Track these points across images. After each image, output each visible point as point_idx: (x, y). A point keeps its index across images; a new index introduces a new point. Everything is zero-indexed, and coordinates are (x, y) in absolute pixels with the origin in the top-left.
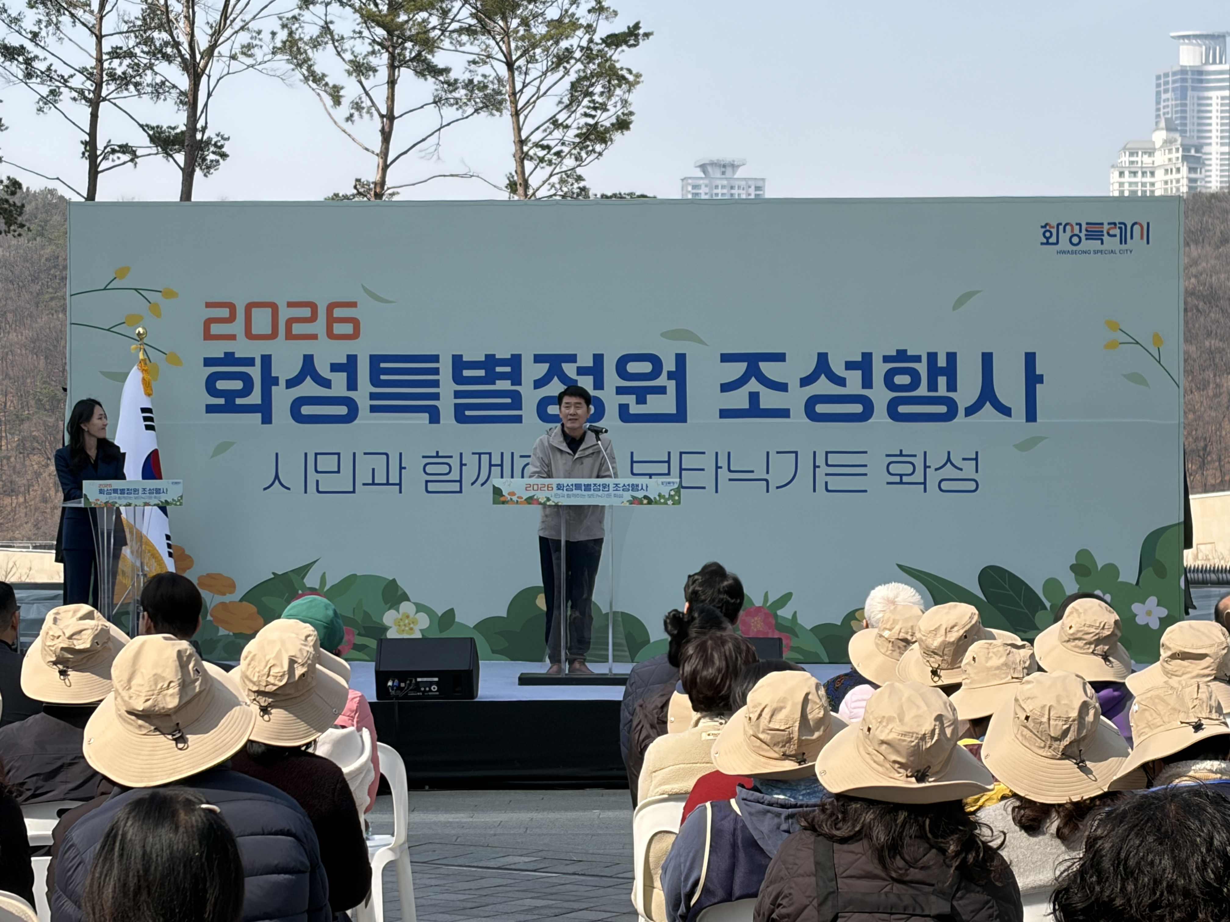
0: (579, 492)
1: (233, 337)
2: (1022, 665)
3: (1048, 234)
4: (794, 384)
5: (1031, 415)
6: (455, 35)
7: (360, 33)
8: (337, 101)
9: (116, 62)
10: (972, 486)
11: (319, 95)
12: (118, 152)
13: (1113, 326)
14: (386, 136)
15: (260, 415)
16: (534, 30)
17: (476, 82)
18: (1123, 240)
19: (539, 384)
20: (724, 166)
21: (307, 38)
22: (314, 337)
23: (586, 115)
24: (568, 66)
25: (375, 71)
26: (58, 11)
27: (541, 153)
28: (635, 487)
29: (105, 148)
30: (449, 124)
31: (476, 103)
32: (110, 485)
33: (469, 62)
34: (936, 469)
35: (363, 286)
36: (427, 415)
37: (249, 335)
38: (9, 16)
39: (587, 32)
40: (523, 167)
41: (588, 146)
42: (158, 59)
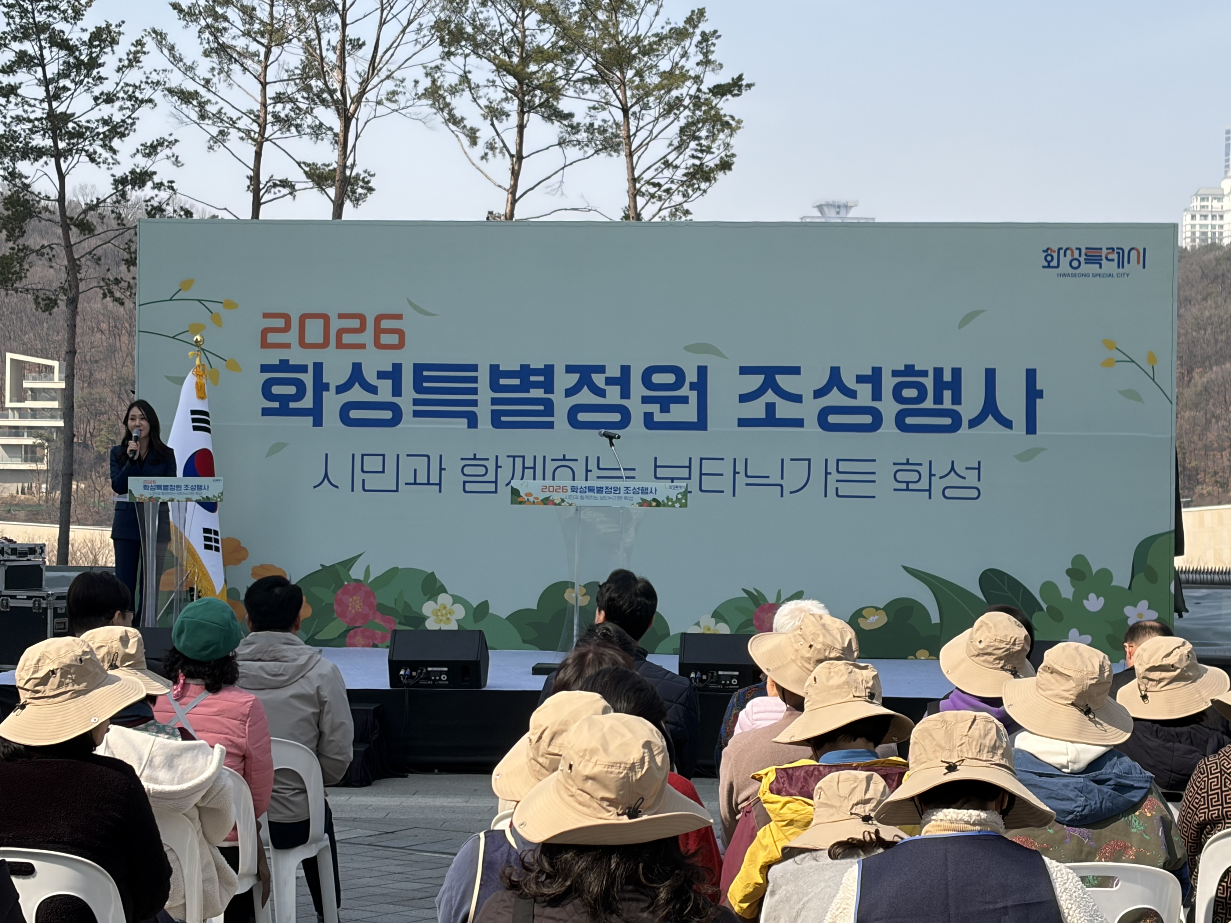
0: (592, 494)
1: (287, 346)
2: (865, 685)
3: (1049, 258)
4: (808, 396)
5: (1031, 428)
6: (579, 85)
7: (494, 82)
8: (474, 141)
9: (279, 106)
10: (975, 493)
11: (457, 136)
12: (280, 186)
13: (1110, 344)
14: (515, 174)
15: (311, 418)
16: (648, 80)
17: (596, 126)
18: (1121, 265)
19: (570, 392)
20: (839, 207)
21: (446, 85)
22: (362, 346)
23: (693, 157)
24: (678, 112)
25: (508, 115)
26: (230, 60)
27: (652, 190)
28: (644, 491)
29: (267, 182)
30: (571, 164)
31: (596, 145)
32: (154, 482)
33: (589, 108)
34: (941, 478)
35: (408, 300)
36: (465, 420)
37: (303, 344)
38: (185, 64)
39: (695, 82)
40: (635, 202)
41: (694, 184)
42: (316, 104)
